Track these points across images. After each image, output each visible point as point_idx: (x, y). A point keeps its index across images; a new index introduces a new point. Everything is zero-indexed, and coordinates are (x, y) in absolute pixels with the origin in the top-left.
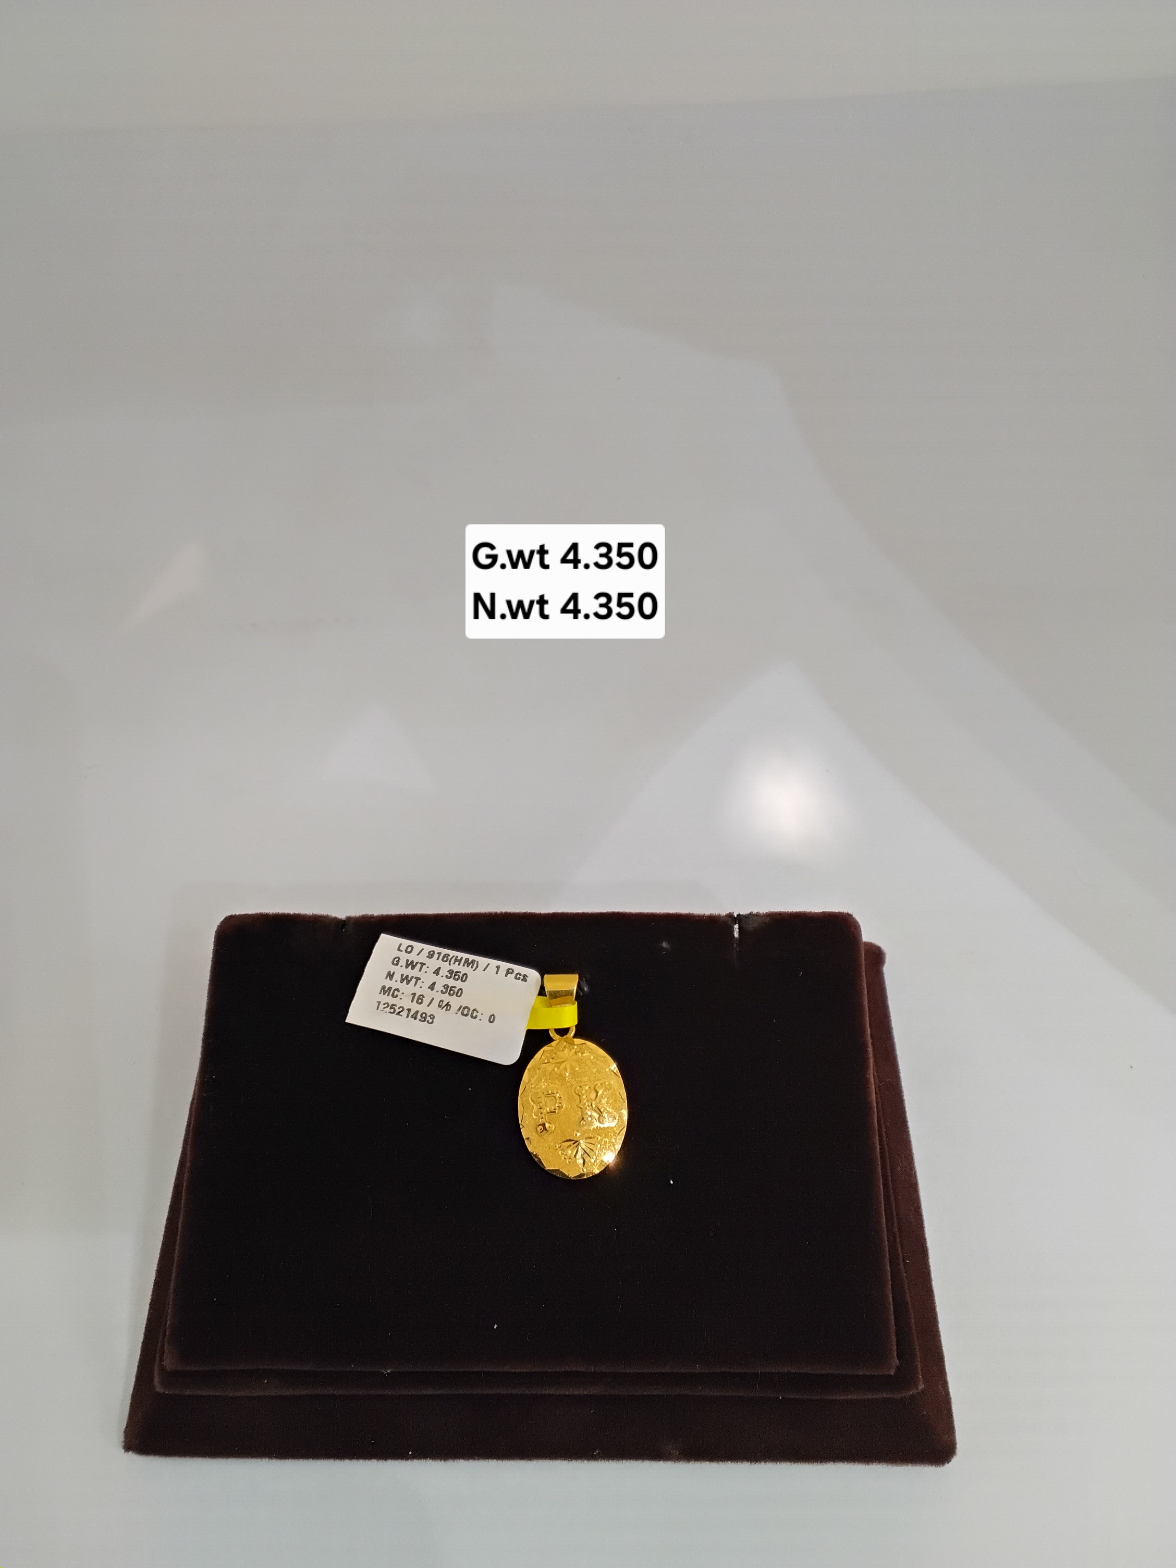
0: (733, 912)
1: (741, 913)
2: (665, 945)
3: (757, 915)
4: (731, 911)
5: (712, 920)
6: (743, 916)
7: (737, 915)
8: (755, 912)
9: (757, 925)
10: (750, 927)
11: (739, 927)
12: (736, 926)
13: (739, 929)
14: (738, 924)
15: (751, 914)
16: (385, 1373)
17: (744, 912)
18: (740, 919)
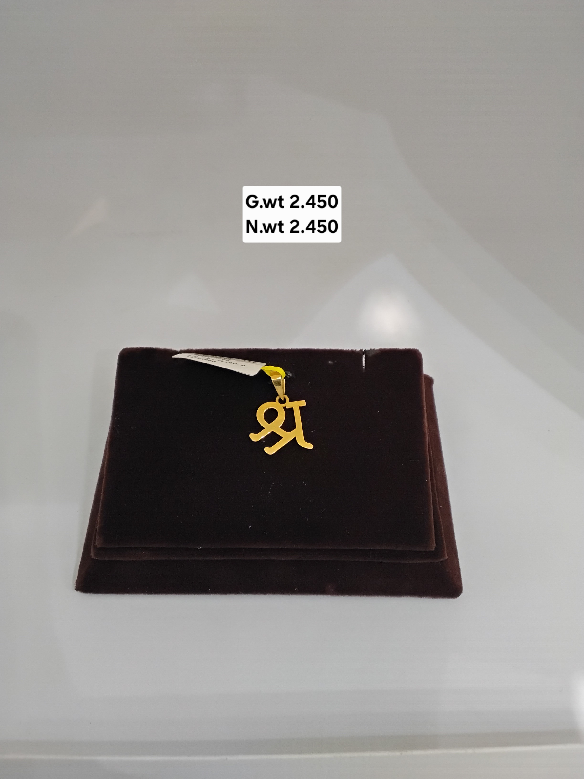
0: (363, 349)
1: (366, 349)
2: (330, 362)
3: (374, 350)
4: (361, 349)
5: (353, 353)
6: (367, 350)
7: (364, 350)
8: (373, 348)
9: (374, 354)
10: (370, 355)
11: (365, 355)
12: (364, 355)
13: (365, 356)
14: (365, 354)
15: (371, 350)
16: (199, 549)
17: (368, 349)
18: (366, 352)
